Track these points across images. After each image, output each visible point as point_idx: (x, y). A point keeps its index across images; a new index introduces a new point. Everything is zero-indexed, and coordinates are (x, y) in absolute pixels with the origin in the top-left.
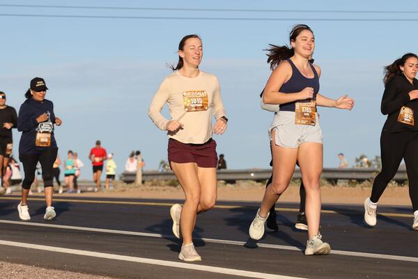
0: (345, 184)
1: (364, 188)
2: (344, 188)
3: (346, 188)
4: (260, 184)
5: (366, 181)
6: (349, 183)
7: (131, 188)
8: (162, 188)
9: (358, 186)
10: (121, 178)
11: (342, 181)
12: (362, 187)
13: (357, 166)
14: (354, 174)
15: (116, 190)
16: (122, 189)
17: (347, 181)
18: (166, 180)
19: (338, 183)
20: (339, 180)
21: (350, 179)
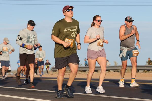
0: (142, 72)
1: (150, 73)
2: (141, 73)
3: (143, 73)
4: (108, 72)
5: (151, 71)
6: (144, 71)
7: (55, 73)
8: (68, 74)
9: (148, 73)
10: (51, 70)
11: (141, 70)
12: (149, 73)
13: (147, 64)
14: (146, 67)
15: (49, 74)
16: (52, 74)
17: (143, 70)
18: (69, 70)
19: (139, 72)
20: (140, 70)
21: (144, 70)
